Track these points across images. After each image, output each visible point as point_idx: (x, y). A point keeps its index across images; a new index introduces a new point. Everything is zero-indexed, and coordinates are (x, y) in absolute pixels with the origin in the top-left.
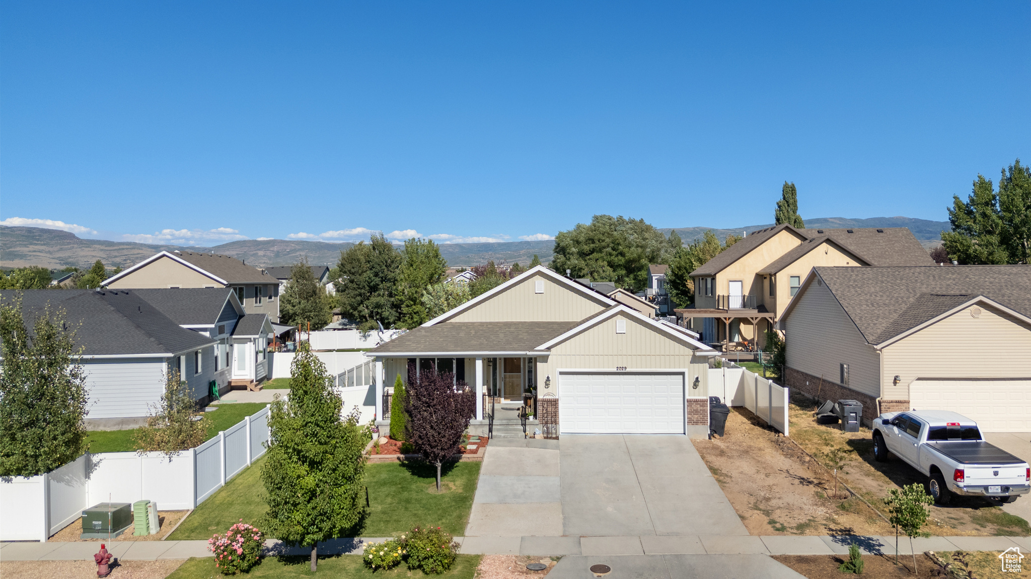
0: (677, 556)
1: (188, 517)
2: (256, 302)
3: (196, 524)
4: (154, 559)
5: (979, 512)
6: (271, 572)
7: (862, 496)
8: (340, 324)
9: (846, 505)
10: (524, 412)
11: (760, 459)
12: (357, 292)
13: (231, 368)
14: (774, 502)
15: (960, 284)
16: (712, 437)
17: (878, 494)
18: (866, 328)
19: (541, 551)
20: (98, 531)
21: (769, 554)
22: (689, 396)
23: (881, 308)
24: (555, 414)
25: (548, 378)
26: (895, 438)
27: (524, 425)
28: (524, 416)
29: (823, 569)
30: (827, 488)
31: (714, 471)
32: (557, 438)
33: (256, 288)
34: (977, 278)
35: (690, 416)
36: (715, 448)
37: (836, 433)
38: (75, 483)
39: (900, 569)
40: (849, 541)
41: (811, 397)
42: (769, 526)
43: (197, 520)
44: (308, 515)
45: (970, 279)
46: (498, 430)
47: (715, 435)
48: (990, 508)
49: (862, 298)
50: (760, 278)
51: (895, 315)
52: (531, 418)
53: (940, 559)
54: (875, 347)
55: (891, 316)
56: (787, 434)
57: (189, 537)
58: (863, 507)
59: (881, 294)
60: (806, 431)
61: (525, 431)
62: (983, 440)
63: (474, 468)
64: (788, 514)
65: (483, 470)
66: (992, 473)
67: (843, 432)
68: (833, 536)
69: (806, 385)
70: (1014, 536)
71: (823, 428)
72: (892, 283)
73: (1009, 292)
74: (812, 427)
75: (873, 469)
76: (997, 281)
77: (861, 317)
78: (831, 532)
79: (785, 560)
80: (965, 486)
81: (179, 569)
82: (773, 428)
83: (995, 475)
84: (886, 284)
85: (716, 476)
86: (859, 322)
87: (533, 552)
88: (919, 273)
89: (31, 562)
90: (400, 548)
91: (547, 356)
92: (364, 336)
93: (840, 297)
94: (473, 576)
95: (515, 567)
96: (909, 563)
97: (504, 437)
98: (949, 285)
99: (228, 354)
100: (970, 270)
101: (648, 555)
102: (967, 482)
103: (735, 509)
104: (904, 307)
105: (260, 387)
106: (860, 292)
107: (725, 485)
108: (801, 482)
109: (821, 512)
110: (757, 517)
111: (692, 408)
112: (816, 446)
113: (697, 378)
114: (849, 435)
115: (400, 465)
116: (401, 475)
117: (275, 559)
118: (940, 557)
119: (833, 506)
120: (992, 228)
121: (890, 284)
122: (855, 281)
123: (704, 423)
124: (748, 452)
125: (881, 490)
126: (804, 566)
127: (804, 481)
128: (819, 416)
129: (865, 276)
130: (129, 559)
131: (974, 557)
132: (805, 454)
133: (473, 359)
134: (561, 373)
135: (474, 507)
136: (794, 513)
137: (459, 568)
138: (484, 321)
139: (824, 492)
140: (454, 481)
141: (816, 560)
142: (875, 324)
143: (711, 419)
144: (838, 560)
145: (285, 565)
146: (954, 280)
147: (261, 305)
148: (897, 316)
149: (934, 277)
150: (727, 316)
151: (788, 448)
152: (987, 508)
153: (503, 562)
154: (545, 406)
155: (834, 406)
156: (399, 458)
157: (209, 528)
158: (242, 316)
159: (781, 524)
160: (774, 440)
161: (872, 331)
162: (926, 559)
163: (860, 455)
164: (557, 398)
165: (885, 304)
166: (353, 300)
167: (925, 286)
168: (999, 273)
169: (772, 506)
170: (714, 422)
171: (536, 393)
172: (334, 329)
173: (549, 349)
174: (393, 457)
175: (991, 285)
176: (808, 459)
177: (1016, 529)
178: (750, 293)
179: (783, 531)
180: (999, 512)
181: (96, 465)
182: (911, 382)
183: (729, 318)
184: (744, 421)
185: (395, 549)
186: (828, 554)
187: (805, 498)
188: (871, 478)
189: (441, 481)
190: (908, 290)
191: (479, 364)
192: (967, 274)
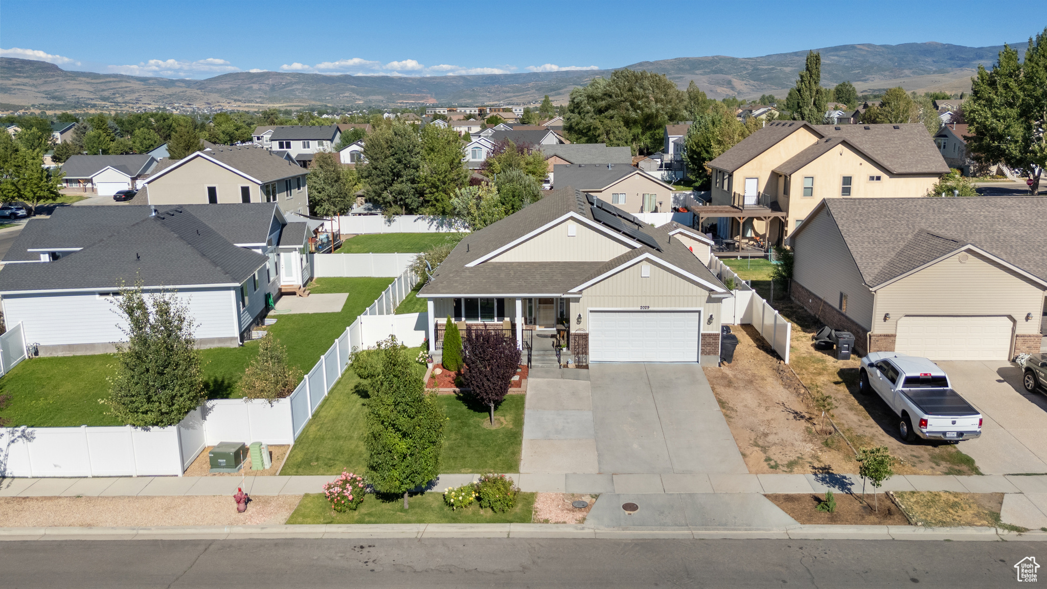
0: (690, 495)
1: (291, 451)
2: (287, 196)
3: (300, 460)
4: (276, 494)
5: (937, 450)
6: (374, 509)
7: (843, 432)
8: (365, 209)
9: (829, 441)
10: (558, 344)
11: (761, 390)
12: (380, 179)
13: (280, 276)
14: (771, 438)
15: (957, 219)
16: (722, 365)
17: (857, 430)
18: (865, 267)
19: (584, 490)
20: (223, 467)
21: (763, 493)
22: (704, 330)
23: (881, 245)
24: (586, 346)
25: (580, 315)
26: (877, 378)
27: (559, 355)
28: (558, 347)
29: (804, 508)
30: (816, 423)
31: (722, 404)
32: (587, 367)
33: (286, 181)
34: (973, 211)
35: (703, 348)
36: (724, 377)
37: (830, 360)
38: (196, 425)
39: (864, 508)
40: (827, 479)
41: (813, 314)
42: (765, 464)
43: (299, 457)
44: (404, 472)
45: (967, 212)
46: (536, 360)
47: (724, 362)
48: (947, 446)
49: (865, 235)
50: (775, 175)
51: (892, 253)
52: (565, 349)
53: (897, 500)
54: (871, 289)
55: (889, 255)
56: (787, 362)
57: (297, 472)
58: (843, 444)
59: (883, 229)
60: (804, 358)
61: (559, 361)
62: (950, 387)
63: (519, 402)
64: (782, 451)
65: (527, 405)
66: (951, 422)
67: (836, 360)
68: (815, 474)
69: (809, 302)
70: (961, 475)
71: (819, 354)
72: (894, 218)
73: (1000, 227)
74: (810, 353)
75: (856, 402)
76: (991, 214)
77: (862, 256)
78: (814, 470)
79: (774, 498)
80: (927, 432)
81: (300, 505)
82: (775, 353)
83: (953, 424)
84: (889, 218)
85: (724, 410)
86: (860, 261)
87: (576, 490)
88: (921, 206)
89: (179, 497)
90: (473, 492)
91: (579, 298)
92: (389, 221)
93: (845, 234)
94: (531, 514)
95: (564, 505)
96: (872, 502)
97: (542, 367)
98: (946, 219)
99: (276, 263)
100: (969, 202)
101: (667, 494)
102: (929, 428)
103: (738, 446)
104: (902, 244)
105: (307, 292)
106: (863, 228)
107: (731, 420)
108: (795, 417)
109: (808, 448)
110: (756, 455)
111: (706, 341)
112: (811, 376)
113: (711, 316)
114: (841, 364)
115: (456, 397)
116: (459, 408)
117: (373, 496)
118: (897, 497)
119: (819, 442)
120: (1014, 100)
121: (892, 219)
122: (861, 215)
123: (715, 353)
124: (752, 381)
125: (860, 426)
126: (790, 505)
127: (798, 416)
128: (817, 342)
129: (871, 209)
130: (257, 494)
131: (925, 497)
132: (800, 385)
133: (513, 300)
134: (591, 311)
135: (524, 442)
136: (787, 449)
137: (520, 505)
138: (521, 261)
139: (813, 427)
140: (504, 416)
141: (800, 498)
142: (873, 263)
143: (721, 349)
144: (817, 499)
145: (383, 502)
146: (952, 214)
147: (291, 197)
148: (894, 254)
149: (934, 210)
150: (741, 215)
151: (787, 378)
152: (944, 446)
153: (553, 500)
154: (577, 339)
155: (831, 332)
156: (455, 392)
157: (311, 464)
158: (284, 225)
159: (775, 462)
160: (775, 367)
161: (870, 271)
162: (886, 498)
163: (848, 387)
164: (587, 332)
165: (885, 241)
166: (377, 187)
167: (924, 220)
168: (995, 206)
169: (768, 442)
170: (724, 352)
171: (569, 327)
172: (360, 214)
173: (581, 292)
174: (450, 391)
175: (984, 220)
176: (803, 391)
177: (964, 468)
178: (765, 191)
179: (776, 469)
180: (954, 450)
181: (210, 409)
182: (901, 318)
183: (743, 218)
184: (750, 344)
185: (469, 494)
186: (809, 493)
187: (797, 434)
188: (854, 412)
189: (494, 416)
190: (908, 225)
191: (519, 304)
192: (964, 206)
